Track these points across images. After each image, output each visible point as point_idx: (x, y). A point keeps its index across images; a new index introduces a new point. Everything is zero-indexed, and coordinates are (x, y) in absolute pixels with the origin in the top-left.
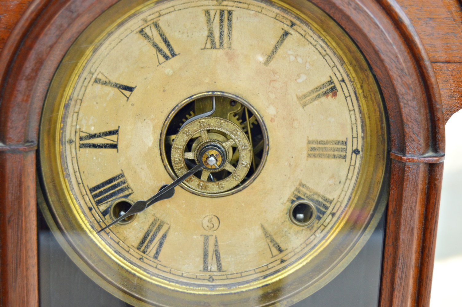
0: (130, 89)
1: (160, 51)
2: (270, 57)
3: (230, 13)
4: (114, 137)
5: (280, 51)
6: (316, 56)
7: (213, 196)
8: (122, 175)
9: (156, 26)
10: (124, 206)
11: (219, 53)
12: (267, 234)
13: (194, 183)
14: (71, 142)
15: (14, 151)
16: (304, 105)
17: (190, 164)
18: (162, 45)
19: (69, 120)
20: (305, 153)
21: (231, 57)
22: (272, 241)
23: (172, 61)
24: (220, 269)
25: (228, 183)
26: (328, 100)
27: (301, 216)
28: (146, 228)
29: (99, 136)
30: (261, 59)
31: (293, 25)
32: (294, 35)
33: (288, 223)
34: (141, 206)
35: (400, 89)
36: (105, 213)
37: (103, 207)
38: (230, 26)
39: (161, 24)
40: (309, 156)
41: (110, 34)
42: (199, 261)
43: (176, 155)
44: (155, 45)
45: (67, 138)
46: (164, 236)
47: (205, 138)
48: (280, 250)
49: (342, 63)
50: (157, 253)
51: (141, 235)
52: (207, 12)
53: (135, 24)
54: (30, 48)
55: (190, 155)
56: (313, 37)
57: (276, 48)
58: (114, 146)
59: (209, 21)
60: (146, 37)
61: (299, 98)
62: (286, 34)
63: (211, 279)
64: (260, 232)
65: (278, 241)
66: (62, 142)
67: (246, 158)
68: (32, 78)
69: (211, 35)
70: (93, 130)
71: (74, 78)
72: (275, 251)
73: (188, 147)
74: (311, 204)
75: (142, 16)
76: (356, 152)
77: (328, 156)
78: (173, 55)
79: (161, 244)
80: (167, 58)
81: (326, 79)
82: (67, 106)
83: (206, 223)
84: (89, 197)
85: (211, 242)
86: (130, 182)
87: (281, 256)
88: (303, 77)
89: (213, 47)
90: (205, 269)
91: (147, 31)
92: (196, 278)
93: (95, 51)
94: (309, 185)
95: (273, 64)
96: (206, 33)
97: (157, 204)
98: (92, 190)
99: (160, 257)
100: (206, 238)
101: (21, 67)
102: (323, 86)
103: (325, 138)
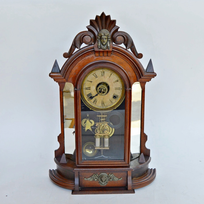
0: (92, 82)
1: (95, 77)
2: (110, 77)
3: (104, 72)
4: (90, 88)
5: (111, 76)
6: (115, 77)
7: (103, 95)
8: (91, 93)
9: (95, 74)
10: (91, 97)
11: (103, 77)
12: (110, 100)
13: (100, 94)
14: (84, 89)
15: (78, 90)
16: (114, 83)
17: (100, 91)
18: (96, 76)
19: (84, 86)
20: (115, 89)
21: (104, 77)
22: (111, 101)
23: (97, 78)
24: (104, 105)
25: (105, 94)
26: (117, 82)
27: (114, 98)
28: (94, 100)
29: (88, 88)
30: (108, 77)
31: (112, 73)
32: (112, 74)
33: (113, 99)
34: (94, 97)
35: (125, 81)
36: (89, 98)
37: (88, 97)
38: (104, 73)
39: (96, 73)
40: (115, 90)
41: (89, 75)
42: (101, 104)
43: (98, 90)
44: (95, 76)
45: (84, 88)
46: (97, 101)
47: (101, 88)
48: (112, 102)
49: (119, 77)
50: (96, 103)
51: (94, 101)
52: (101, 72)
53: (92, 74)
54: (80, 77)
55: (100, 90)
56: (115, 74)
57: (110, 76)
58: (90, 89)
59: (102, 73)
60: (94, 75)
61: (113, 82)
62: (111, 74)
63: (103, 106)
64: (109, 100)
65: (112, 101)
66: (83, 89)
67: (107, 90)
68: (80, 81)
69: (102, 75)
70: (87, 87)
71: (85, 80)
72: (111, 103)
73: (99, 89)
74: (116, 96)
75: (93, 73)
76: (121, 89)
77: (118, 90)
78: (97, 77)
79: (96, 102)
80: (96, 78)
81: (117, 80)
82: (84, 84)
83: (102, 99)
84: (87, 96)
85: (103, 102)
86: (92, 94)
87: (112, 103)
88: (114, 80)
89: (102, 76)
90: (102, 105)
91: (94, 74)
92: (101, 106)
93: (87, 77)
94: (115, 93)
95: (110, 78)
96: (101, 74)
97: (96, 97)
98: (87, 95)
99: (96, 104)
100: (102, 101)
101: (79, 80)
102: (116, 81)
103: (117, 87)
